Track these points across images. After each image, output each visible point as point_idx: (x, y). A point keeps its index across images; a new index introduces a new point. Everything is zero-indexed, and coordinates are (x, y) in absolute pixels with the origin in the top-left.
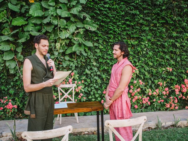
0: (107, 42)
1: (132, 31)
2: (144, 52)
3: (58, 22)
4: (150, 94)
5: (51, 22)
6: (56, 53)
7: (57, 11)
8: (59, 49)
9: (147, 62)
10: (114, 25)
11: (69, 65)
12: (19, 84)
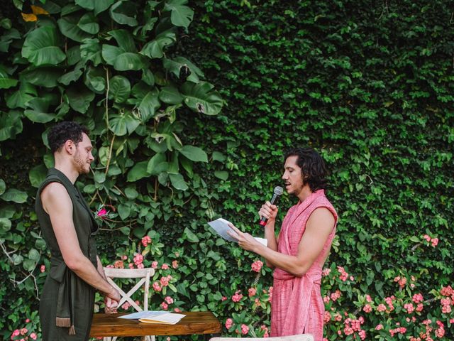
0: (250, 151)
1: (327, 119)
2: (359, 187)
3: (106, 85)
4: (369, 307)
5: (86, 83)
6: (100, 178)
7: (103, 52)
8: (110, 166)
9: (366, 217)
10: (274, 101)
11: (138, 213)
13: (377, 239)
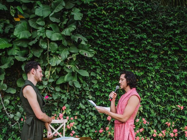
0: (106, 71)
1: (137, 59)
2: (151, 86)
3: (48, 46)
4: (155, 135)
5: (40, 45)
6: (45, 83)
7: (46, 33)
8: (49, 78)
9: (154, 98)
10: (116, 51)
11: (61, 97)
12: (1, 118)
13: (158, 107)
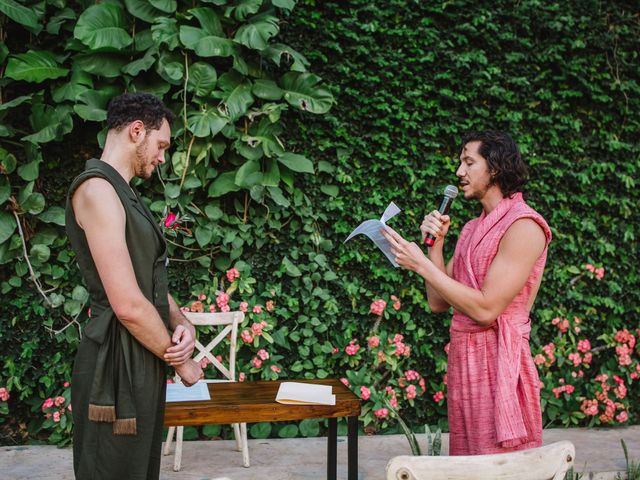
0: (365, 160)
1: (460, 123)
3: (184, 72)
5: (159, 71)
6: (173, 192)
7: (181, 35)
8: (186, 176)
10: (394, 99)
11: (222, 239)
12: (21, 307)
